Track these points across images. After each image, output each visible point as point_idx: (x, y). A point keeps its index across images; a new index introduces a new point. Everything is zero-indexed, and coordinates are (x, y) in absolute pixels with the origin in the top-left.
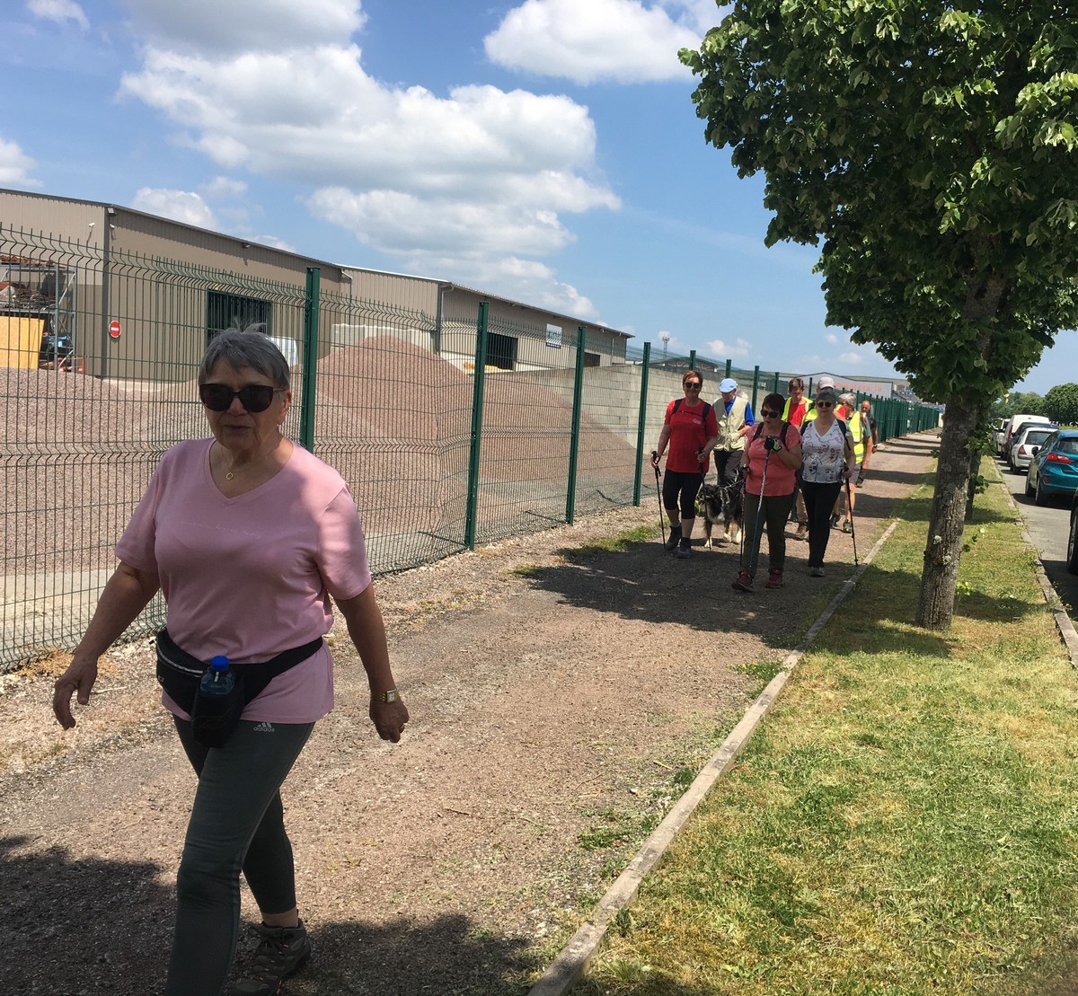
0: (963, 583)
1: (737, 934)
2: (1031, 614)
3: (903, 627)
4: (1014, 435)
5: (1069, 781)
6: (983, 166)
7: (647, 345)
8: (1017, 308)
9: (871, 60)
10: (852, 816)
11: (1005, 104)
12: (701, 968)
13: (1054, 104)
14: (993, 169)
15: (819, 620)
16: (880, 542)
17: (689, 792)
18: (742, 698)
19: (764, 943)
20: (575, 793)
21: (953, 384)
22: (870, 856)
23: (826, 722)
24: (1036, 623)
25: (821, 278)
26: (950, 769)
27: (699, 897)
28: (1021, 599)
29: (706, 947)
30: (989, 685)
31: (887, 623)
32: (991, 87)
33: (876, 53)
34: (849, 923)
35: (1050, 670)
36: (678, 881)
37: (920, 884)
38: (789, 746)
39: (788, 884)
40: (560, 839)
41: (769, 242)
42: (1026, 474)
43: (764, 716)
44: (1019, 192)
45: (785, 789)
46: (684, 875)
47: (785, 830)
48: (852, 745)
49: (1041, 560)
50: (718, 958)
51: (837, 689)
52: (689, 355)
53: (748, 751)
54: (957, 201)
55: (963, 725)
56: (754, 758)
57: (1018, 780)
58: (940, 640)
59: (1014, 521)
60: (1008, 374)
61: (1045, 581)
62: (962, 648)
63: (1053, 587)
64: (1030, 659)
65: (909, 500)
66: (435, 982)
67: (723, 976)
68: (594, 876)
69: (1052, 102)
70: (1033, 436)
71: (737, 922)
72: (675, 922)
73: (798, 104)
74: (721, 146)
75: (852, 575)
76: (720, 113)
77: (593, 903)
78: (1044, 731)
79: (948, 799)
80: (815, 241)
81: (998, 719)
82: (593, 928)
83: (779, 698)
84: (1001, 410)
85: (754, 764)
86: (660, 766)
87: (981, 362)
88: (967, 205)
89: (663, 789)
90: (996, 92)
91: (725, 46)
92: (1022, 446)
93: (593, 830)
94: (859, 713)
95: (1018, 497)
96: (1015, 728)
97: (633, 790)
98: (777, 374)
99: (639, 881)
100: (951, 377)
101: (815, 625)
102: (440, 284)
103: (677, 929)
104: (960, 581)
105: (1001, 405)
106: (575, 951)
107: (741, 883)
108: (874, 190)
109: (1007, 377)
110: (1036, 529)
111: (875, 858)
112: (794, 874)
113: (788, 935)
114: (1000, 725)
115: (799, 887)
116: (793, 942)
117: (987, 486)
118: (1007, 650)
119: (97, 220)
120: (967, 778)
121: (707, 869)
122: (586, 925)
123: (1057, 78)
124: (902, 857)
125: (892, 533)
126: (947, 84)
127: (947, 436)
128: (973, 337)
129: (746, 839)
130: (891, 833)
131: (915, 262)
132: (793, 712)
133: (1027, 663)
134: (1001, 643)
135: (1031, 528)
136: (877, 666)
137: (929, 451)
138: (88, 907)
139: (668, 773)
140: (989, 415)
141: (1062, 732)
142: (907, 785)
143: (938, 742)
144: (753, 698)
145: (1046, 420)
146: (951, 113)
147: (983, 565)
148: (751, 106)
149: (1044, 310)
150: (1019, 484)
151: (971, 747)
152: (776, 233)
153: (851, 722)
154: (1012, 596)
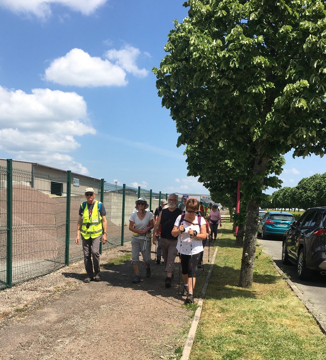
2: (277, 280)
3: (235, 287)
5: (315, 343)
15: (204, 286)
16: (214, 256)
17: (183, 356)
18: (187, 318)
23: (221, 326)
24: (280, 283)
26: (273, 341)
28: (272, 275)
30: (274, 308)
31: (228, 286)
35: (292, 301)
38: (212, 336)
43: (198, 325)
45: (217, 353)
48: (234, 334)
49: (273, 260)
51: (220, 313)
53: (197, 339)
55: (270, 324)
56: (201, 341)
57: (298, 344)
58: (249, 292)
61: (277, 268)
62: (259, 295)
63: (281, 270)
78: (299, 324)
79: (277, 353)
81: (282, 321)
83: (201, 317)
85: (201, 343)
86: (167, 347)
89: (172, 356)
94: (232, 321)
96: (289, 324)
97: (161, 357)
101: (203, 288)
102: (32, 164)
110: (266, 248)
114: (283, 323)
118: (274, 294)
120: (280, 344)
125: (217, 252)
132: (208, 323)
133: (284, 299)
134: (271, 292)
136: (232, 303)
139: (171, 349)
141: (305, 324)
142: (259, 349)
143: (264, 331)
144: (192, 318)
151: (277, 332)
153: (230, 325)
154: (268, 274)
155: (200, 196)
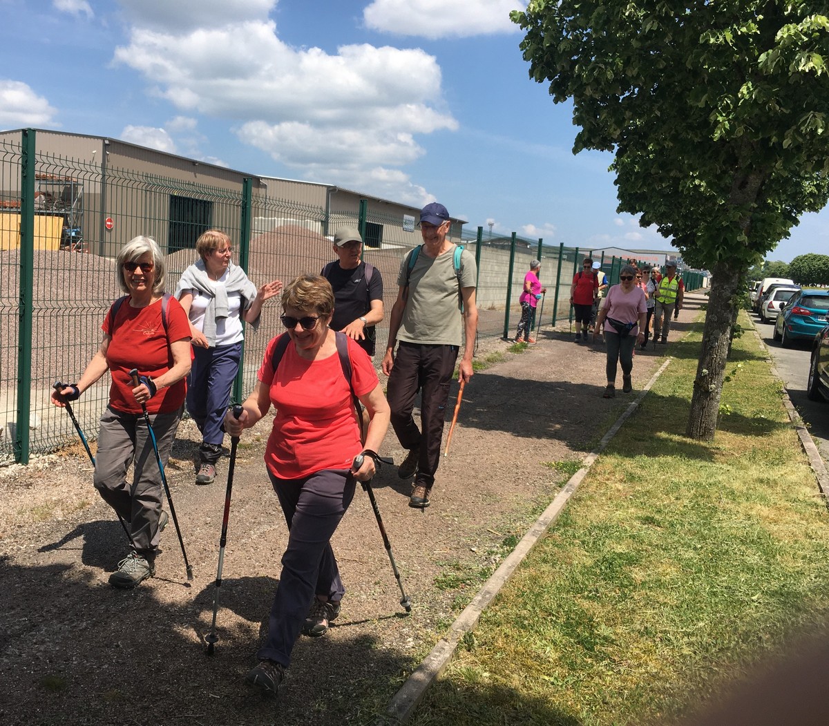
0: (725, 405)
1: (552, 655)
2: (778, 430)
3: (676, 438)
4: (764, 293)
5: (808, 556)
6: (748, 88)
7: (480, 229)
8: (770, 196)
9: (659, 12)
10: (638, 575)
11: (766, 41)
12: (526, 677)
13: (806, 39)
14: (757, 90)
15: (610, 431)
16: (657, 374)
17: (514, 553)
18: (552, 487)
19: (572, 662)
20: (431, 550)
21: (720, 255)
22: (652, 605)
23: (616, 506)
24: (782, 437)
25: (614, 175)
26: (714, 544)
27: (524, 627)
28: (771, 418)
29: (529, 662)
30: (745, 483)
31: (663, 435)
32: (754, 29)
33: (663, 6)
34: (637, 651)
35: (793, 473)
36: (508, 614)
37: (691, 627)
38: (589, 522)
39: (590, 621)
40: (421, 581)
41: (575, 151)
42: (774, 323)
43: (569, 500)
44: (778, 107)
45: (586, 553)
46: (512, 611)
47: (586, 582)
48: (637, 524)
49: (786, 390)
50: (538, 670)
51: (625, 482)
52: (510, 235)
53: (557, 525)
54: (727, 116)
55: (724, 511)
56: (562, 530)
57: (768, 554)
58: (705, 448)
59: (764, 359)
60: (763, 246)
61: (790, 405)
62: (723, 455)
63: (796, 410)
64: (778, 464)
65: (680, 343)
66: (338, 674)
67: (542, 683)
68: (446, 608)
69: (804, 38)
70: (779, 294)
71: (552, 647)
72: (507, 643)
73: (600, 47)
74: (541, 81)
75: (635, 398)
76: (541, 57)
77: (446, 626)
78: (789, 518)
79: (713, 566)
80: (611, 148)
81: (751, 508)
82: (447, 644)
83: (580, 488)
84: (753, 275)
85: (562, 534)
86: (492, 533)
87: (743, 238)
88: (735, 119)
89: (495, 549)
90: (758, 32)
91: (545, 7)
92: (771, 302)
93: (445, 576)
94: (642, 500)
95: (767, 341)
96: (765, 515)
97: (473, 549)
98: (577, 248)
99: (479, 613)
100: (718, 249)
101: (607, 435)
102: (328, 187)
103: (508, 648)
104: (724, 400)
105: (753, 271)
106: (435, 659)
107: (554, 619)
108: (659, 109)
109: (761, 249)
110: (782, 365)
111: (656, 606)
112: (595, 614)
113: (590, 657)
114: (753, 513)
115: (598, 624)
116: (594, 663)
117: (743, 332)
118: (759, 456)
119: (97, 150)
120: (727, 551)
121: (529, 607)
122: (442, 642)
123: (809, 19)
124: (677, 607)
125: (667, 368)
126: (720, 27)
127: (713, 294)
128: (736, 219)
129: (558, 588)
130: (668, 589)
131: (691, 162)
132: (591, 498)
133: (775, 467)
134: (754, 452)
135: (778, 364)
136: (656, 466)
137: (699, 306)
138: (107, 610)
139: (498, 538)
140: (746, 277)
141: (803, 519)
142: (680, 555)
143: (704, 524)
144: (560, 487)
145: (790, 282)
146: (723, 49)
147: (740, 393)
148: (564, 49)
149: (793, 197)
150: (768, 331)
151: (731, 528)
152: (582, 143)
153: (636, 507)
154: (763, 416)
155: (666, 254)
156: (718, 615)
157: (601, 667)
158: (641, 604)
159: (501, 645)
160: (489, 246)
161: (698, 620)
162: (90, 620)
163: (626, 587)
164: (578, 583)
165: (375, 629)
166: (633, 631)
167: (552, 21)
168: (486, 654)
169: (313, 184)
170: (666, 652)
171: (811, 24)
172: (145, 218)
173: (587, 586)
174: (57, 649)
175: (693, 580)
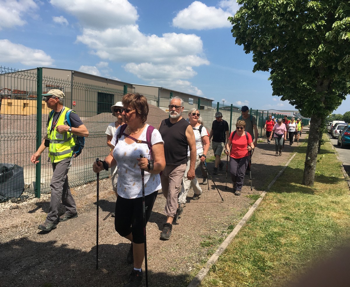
0: (318, 172)
1: (248, 274)
2: (340, 181)
3: (298, 185)
4: (333, 127)
6: (322, 46)
7: (218, 103)
8: (334, 88)
9: (286, 17)
10: (283, 241)
11: (328, 28)
12: (237, 283)
13: (344, 27)
14: (325, 47)
15: (272, 183)
16: (290, 160)
17: (233, 232)
18: (248, 205)
19: (256, 277)
20: (199, 231)
21: (313, 112)
22: (289, 253)
23: (274, 213)
24: (341, 184)
25: (271, 82)
26: (314, 228)
27: (236, 262)
28: (337, 177)
29: (239, 277)
30: (326, 203)
31: (293, 184)
32: (324, 22)
33: (288, 15)
34: (282, 272)
35: (346, 199)
36: (230, 257)
37: (305, 262)
38: (263, 219)
39: (263, 260)
40: (195, 244)
41: (254, 71)
42: (337, 139)
43: (255, 210)
44: (334, 54)
45: (262, 232)
46: (232, 256)
47: (262, 244)
48: (283, 220)
49: (343, 165)
50: (242, 280)
51: (278, 203)
52: (230, 105)
53: (250, 220)
54: (315, 57)
55: (318, 215)
56: (252, 223)
57: (336, 232)
58: (310, 189)
59: (334, 153)
60: (332, 109)
61: (344, 171)
62: (317, 192)
63: (347, 173)
64: (340, 195)
65: (300, 147)
66: (161, 282)
67: (244, 285)
68: (205, 254)
69: (344, 26)
70: (339, 127)
71: (248, 270)
72: (229, 269)
73: (263, 31)
74: (240, 45)
75: (281, 169)
76: (240, 35)
77: (205, 262)
78: (344, 217)
79: (313, 237)
80: (268, 70)
81: (329, 213)
82: (205, 269)
83: (260, 205)
84: (329, 119)
85: (252, 224)
86: (224, 224)
87: (322, 105)
88: (318, 58)
89: (225, 231)
90: (326, 24)
91: (241, 16)
92: (336, 130)
93: (204, 242)
94: (284, 210)
95: (335, 146)
96: (335, 216)
97: (216, 231)
98: (257, 110)
99: (218, 257)
100: (312, 109)
101: (270, 184)
102: (159, 88)
103: (230, 271)
104: (317, 171)
105: (329, 118)
106: (200, 276)
107: (249, 259)
108: (287, 55)
109: (331, 109)
110: (341, 155)
111: (290, 254)
112: (265, 257)
113: (263, 275)
114: (330, 215)
115: (267, 261)
116: (265, 277)
117: (325, 142)
118: (332, 192)
119: (69, 75)
120: (319, 231)
121: (238, 254)
122: (203, 268)
123: (345, 19)
124: (299, 254)
125: (294, 157)
126: (310, 23)
127: (311, 127)
128: (319, 98)
129: (250, 246)
130: (295, 246)
131: (300, 75)
132: (264, 209)
133: (339, 196)
134: (330, 190)
135: (339, 155)
136: (290, 196)
137: (306, 132)
139: (226, 226)
140: (325, 121)
142: (300, 232)
143: (310, 220)
144: (251, 205)
145: (344, 122)
146: (311, 31)
147: (324, 166)
148: (249, 33)
149: (343, 88)
150: (335, 142)
151: (321, 221)
152: (256, 69)
153: (282, 213)
154: (333, 176)
155: (293, 112)
156: (316, 257)
157: (268, 278)
158: (284, 253)
159: (227, 270)
160: (223, 109)
161: (307, 259)
162: (62, 260)
163: (278, 246)
164: (258, 244)
165: (176, 263)
166: (281, 264)
167: (244, 22)
168: (221, 274)
169: (153, 87)
170: (294, 272)
171: (346, 21)
172: (86, 101)
173: (262, 246)
174: (49, 272)
175: (305, 243)
